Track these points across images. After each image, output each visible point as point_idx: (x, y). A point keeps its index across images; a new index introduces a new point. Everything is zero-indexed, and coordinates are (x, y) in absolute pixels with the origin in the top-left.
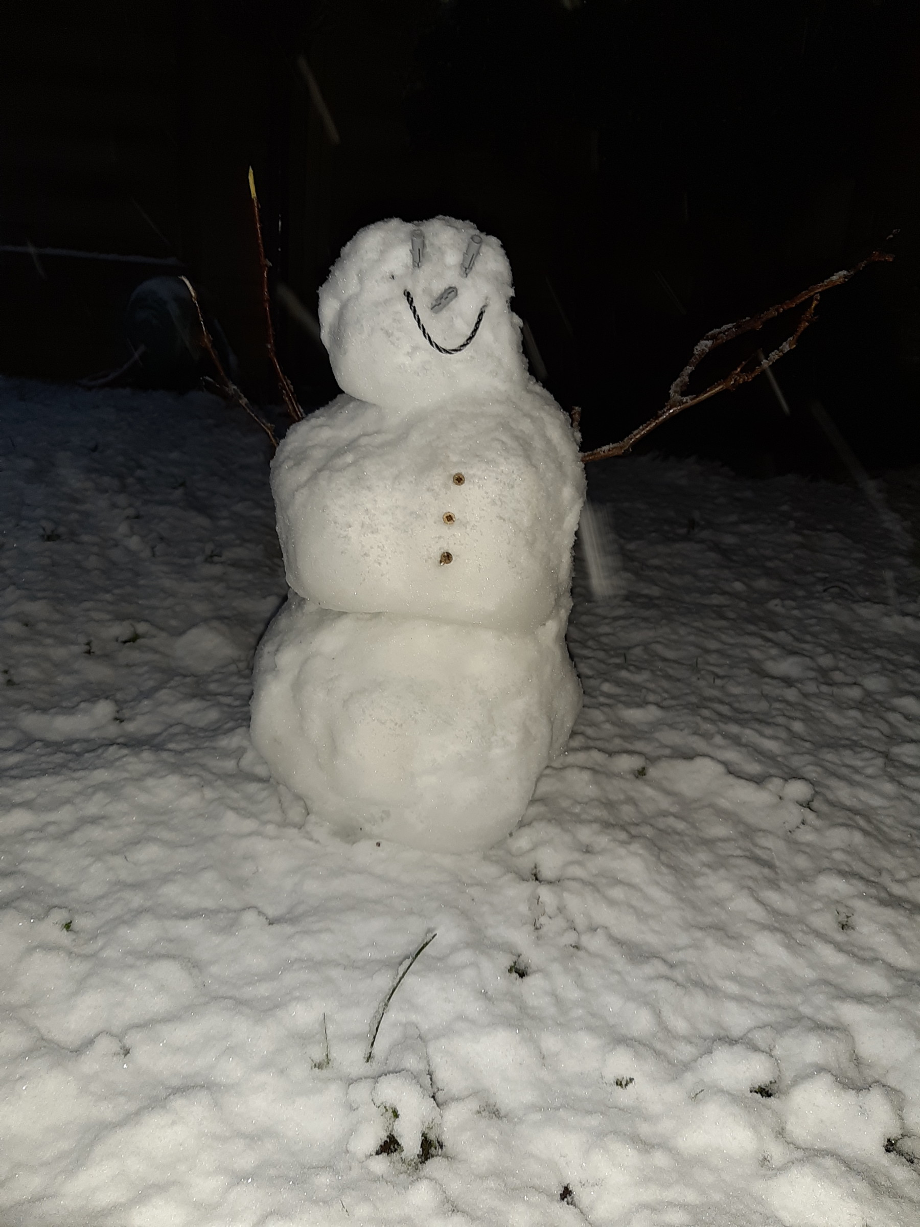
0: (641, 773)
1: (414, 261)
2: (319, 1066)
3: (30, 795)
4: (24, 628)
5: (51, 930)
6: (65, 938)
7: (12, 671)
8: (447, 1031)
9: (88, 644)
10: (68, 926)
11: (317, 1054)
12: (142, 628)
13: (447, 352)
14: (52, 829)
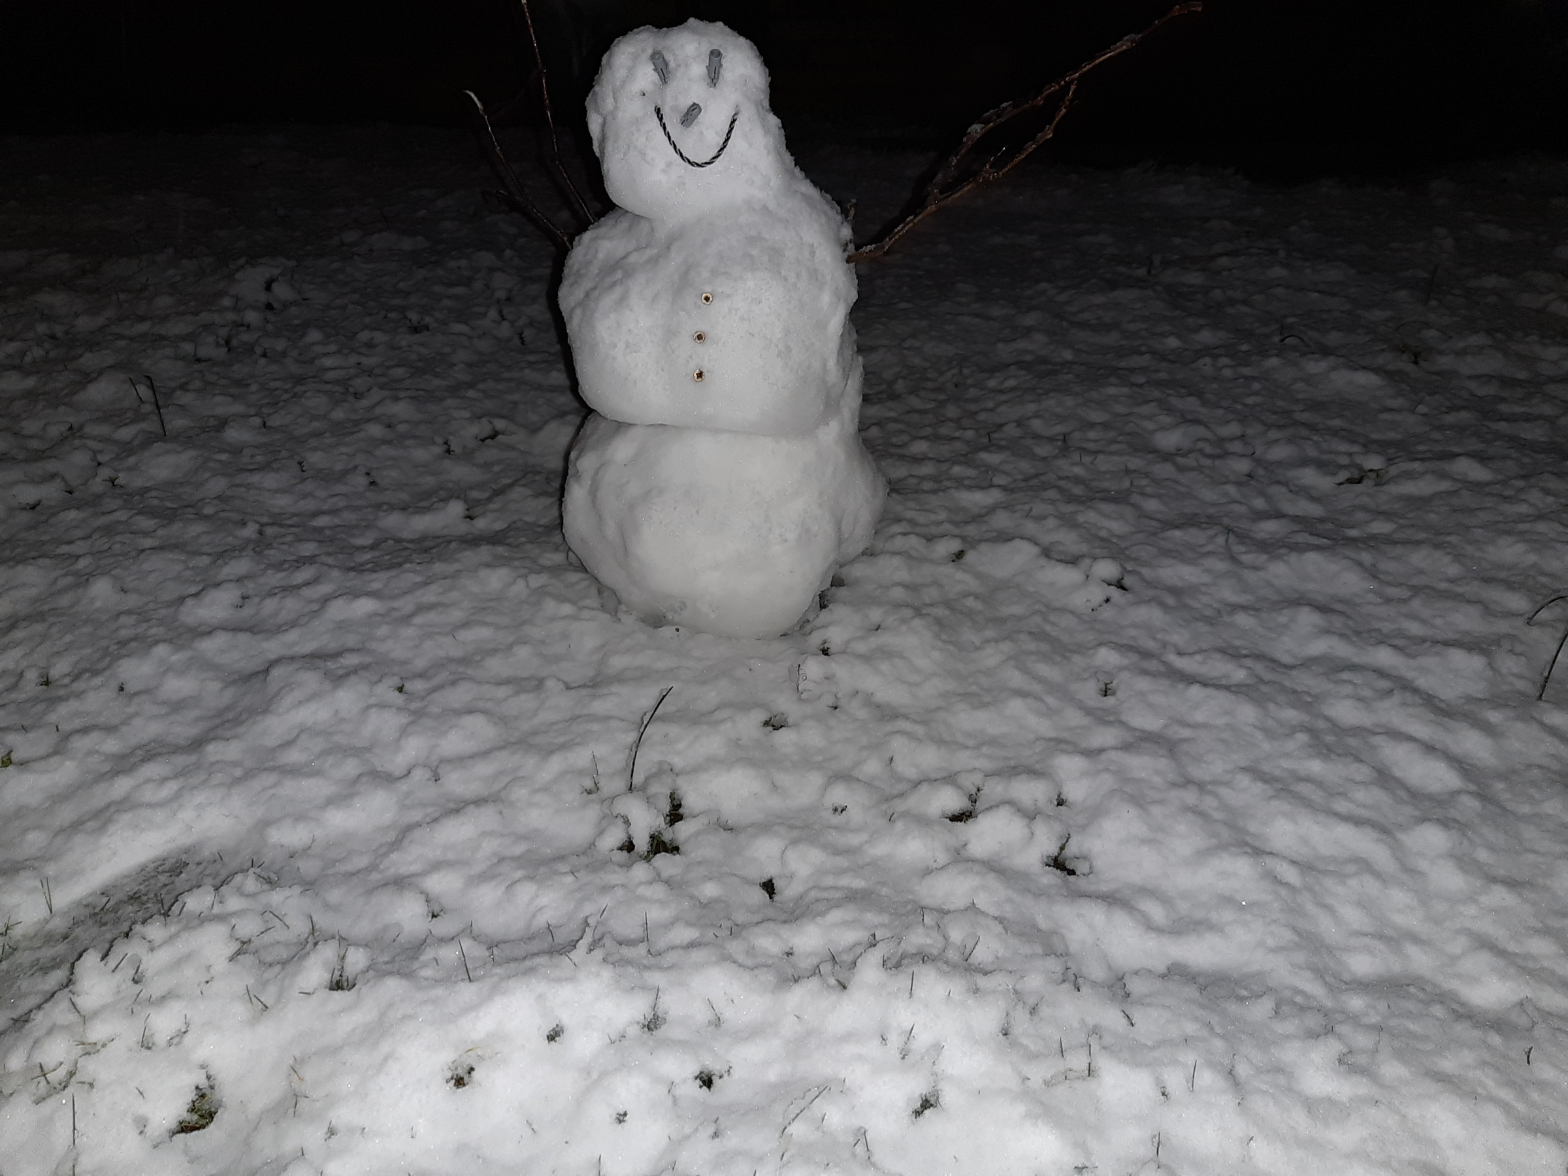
0: (960, 555)
1: (661, 79)
2: (589, 792)
3: (376, 586)
4: (387, 430)
5: (385, 691)
6: (398, 698)
7: (373, 473)
8: (697, 769)
9: (446, 443)
10: (400, 689)
11: (589, 784)
12: (500, 424)
13: (698, 165)
14: (396, 614)
